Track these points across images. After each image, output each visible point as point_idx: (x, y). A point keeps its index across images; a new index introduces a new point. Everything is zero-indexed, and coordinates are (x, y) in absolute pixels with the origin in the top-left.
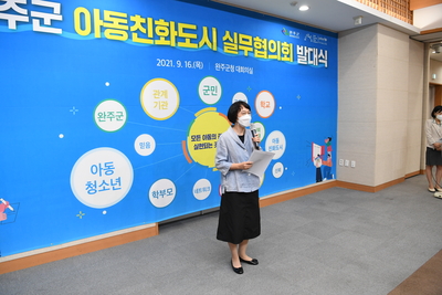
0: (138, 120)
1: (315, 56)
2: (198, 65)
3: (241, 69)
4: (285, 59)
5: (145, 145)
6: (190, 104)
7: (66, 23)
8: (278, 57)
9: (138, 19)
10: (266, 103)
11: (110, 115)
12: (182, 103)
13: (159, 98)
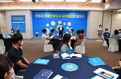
0: (51, 26)
1: (81, 16)
2: (58, 19)
3: (65, 19)
4: (74, 17)
5: (51, 28)
6: (57, 24)
7: (44, 16)
8: (72, 17)
9: (51, 15)
10: (69, 24)
11: (48, 25)
12: (56, 24)
13: (53, 23)
